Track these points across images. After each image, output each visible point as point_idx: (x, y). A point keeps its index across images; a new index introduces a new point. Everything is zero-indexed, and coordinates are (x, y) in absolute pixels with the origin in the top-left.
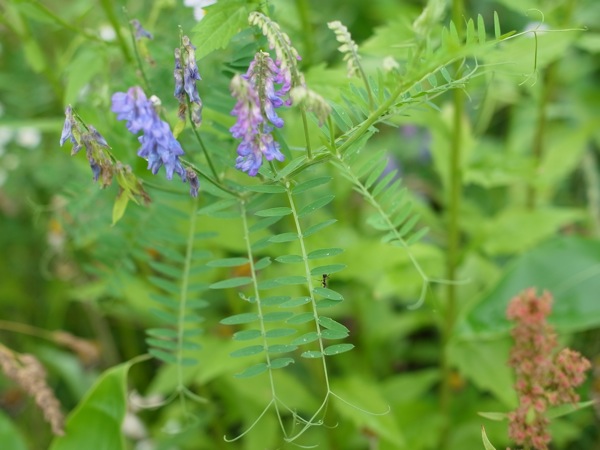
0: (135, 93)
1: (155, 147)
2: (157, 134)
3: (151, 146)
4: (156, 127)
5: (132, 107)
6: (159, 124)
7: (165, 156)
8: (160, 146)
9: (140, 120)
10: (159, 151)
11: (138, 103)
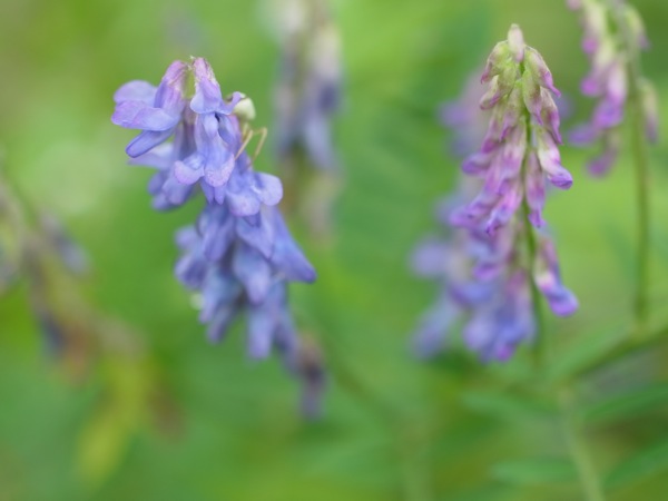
0: (186, 77)
1: (232, 251)
2: (244, 204)
3: (218, 252)
4: (243, 187)
5: (176, 118)
6: (249, 179)
7: (259, 281)
8: (247, 248)
9: (195, 161)
10: (241, 266)
11: (196, 102)
